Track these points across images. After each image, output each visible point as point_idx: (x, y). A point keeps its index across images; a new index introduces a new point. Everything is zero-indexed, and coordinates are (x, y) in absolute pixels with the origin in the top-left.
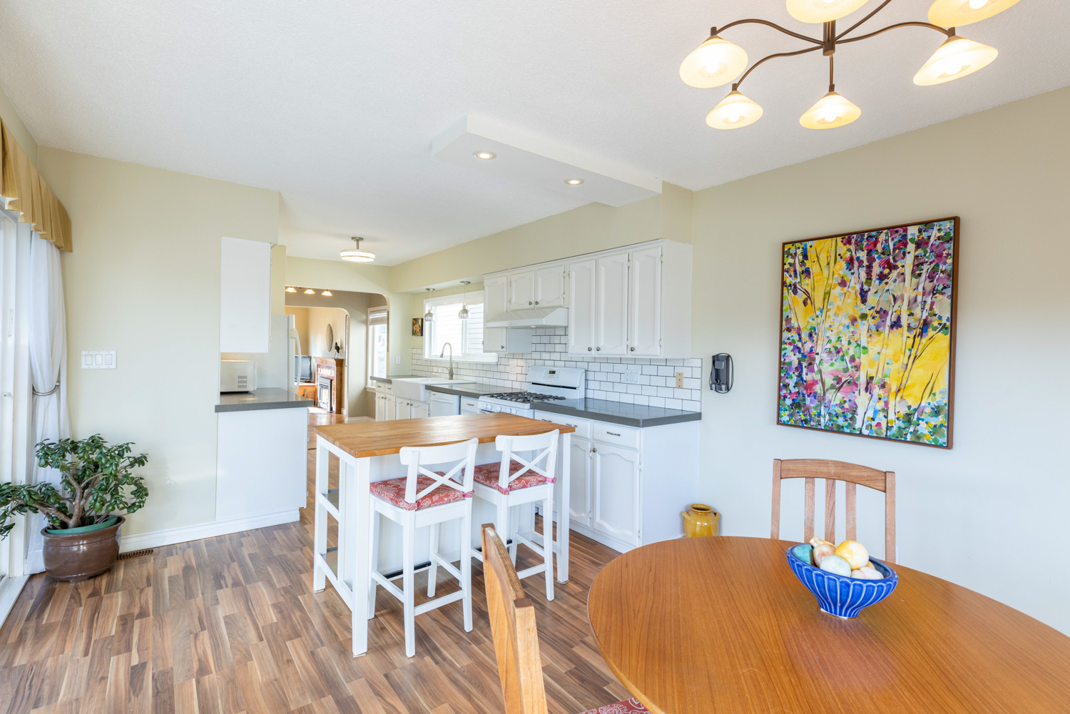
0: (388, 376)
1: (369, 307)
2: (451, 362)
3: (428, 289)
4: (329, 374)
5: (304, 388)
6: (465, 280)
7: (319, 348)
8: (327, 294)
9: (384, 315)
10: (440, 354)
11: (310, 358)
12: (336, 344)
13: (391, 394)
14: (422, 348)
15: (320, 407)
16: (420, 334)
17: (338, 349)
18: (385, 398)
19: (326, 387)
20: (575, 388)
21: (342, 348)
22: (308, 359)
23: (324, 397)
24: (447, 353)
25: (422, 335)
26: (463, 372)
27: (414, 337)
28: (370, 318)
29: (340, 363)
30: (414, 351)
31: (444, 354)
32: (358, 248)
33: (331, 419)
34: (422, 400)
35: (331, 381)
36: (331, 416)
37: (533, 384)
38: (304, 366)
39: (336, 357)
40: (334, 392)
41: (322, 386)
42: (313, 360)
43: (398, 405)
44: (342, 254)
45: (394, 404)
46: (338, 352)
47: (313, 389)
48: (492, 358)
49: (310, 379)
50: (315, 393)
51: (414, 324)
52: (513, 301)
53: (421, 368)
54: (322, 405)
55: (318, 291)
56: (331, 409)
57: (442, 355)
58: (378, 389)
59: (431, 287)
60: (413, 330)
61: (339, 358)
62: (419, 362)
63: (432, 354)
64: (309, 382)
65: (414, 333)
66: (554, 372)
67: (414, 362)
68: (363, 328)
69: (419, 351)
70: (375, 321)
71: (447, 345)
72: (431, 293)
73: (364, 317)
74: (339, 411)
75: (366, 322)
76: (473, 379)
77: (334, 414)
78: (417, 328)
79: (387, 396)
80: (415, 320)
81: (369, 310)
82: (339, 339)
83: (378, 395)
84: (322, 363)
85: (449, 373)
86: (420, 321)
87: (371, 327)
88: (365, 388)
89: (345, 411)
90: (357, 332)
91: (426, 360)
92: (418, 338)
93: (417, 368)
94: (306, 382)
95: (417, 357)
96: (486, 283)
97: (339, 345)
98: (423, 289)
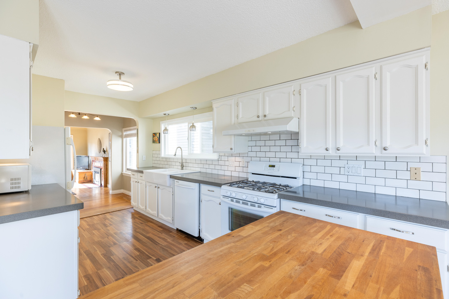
0: (138, 168)
1: (123, 128)
2: (182, 159)
3: (165, 114)
4: (100, 166)
5: (85, 173)
6: (194, 106)
7: (93, 151)
8: (97, 119)
9: (135, 132)
10: (174, 154)
11: (88, 157)
12: (103, 149)
13: (143, 180)
14: (160, 150)
15: (94, 184)
16: (158, 142)
17: (104, 152)
18: (138, 182)
19: (98, 173)
20: (296, 178)
21: (107, 151)
22: (87, 158)
23: (97, 178)
24: (179, 153)
25: (159, 143)
26: (190, 165)
27: (154, 144)
28: (124, 134)
29: (106, 160)
30: (154, 152)
31: (176, 154)
32: (120, 78)
33: (101, 191)
34: (168, 185)
35: (101, 169)
36: (101, 189)
37: (253, 174)
38: (85, 161)
39: (104, 156)
40: (103, 175)
41: (95, 172)
42: (90, 158)
43: (147, 187)
44: (108, 83)
45: (145, 186)
46: (105, 153)
47: (90, 173)
48: (215, 157)
49: (88, 168)
50: (92, 175)
51: (153, 137)
52: (240, 116)
53: (159, 162)
54: (95, 182)
55: (92, 116)
56: (101, 185)
57: (175, 155)
58: (132, 176)
59: (167, 112)
60: (153, 140)
61: (105, 157)
62: (158, 159)
63: (166, 154)
64: (88, 170)
65: (154, 142)
66: (274, 166)
67: (154, 159)
68: (120, 140)
69: (158, 152)
70: (127, 136)
71: (179, 149)
72: (167, 117)
73: (120, 134)
74: (106, 186)
75: (122, 137)
76: (198, 170)
77: (103, 188)
78: (156, 138)
79: (139, 181)
80: (155, 134)
81: (124, 129)
82: (105, 146)
83: (132, 180)
84: (95, 159)
85: (181, 166)
86: (158, 135)
87: (124, 139)
88: (122, 174)
89: (110, 186)
90: (116, 143)
91: (163, 158)
92: (157, 145)
93: (156, 162)
94: (86, 170)
95: (156, 156)
96: (214, 106)
97: (105, 149)
98: (161, 114)
